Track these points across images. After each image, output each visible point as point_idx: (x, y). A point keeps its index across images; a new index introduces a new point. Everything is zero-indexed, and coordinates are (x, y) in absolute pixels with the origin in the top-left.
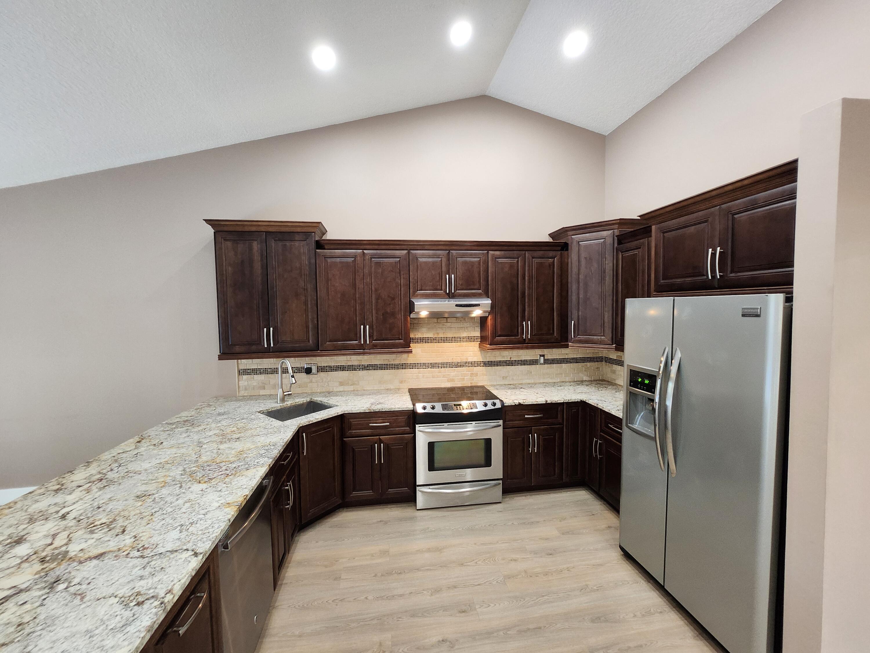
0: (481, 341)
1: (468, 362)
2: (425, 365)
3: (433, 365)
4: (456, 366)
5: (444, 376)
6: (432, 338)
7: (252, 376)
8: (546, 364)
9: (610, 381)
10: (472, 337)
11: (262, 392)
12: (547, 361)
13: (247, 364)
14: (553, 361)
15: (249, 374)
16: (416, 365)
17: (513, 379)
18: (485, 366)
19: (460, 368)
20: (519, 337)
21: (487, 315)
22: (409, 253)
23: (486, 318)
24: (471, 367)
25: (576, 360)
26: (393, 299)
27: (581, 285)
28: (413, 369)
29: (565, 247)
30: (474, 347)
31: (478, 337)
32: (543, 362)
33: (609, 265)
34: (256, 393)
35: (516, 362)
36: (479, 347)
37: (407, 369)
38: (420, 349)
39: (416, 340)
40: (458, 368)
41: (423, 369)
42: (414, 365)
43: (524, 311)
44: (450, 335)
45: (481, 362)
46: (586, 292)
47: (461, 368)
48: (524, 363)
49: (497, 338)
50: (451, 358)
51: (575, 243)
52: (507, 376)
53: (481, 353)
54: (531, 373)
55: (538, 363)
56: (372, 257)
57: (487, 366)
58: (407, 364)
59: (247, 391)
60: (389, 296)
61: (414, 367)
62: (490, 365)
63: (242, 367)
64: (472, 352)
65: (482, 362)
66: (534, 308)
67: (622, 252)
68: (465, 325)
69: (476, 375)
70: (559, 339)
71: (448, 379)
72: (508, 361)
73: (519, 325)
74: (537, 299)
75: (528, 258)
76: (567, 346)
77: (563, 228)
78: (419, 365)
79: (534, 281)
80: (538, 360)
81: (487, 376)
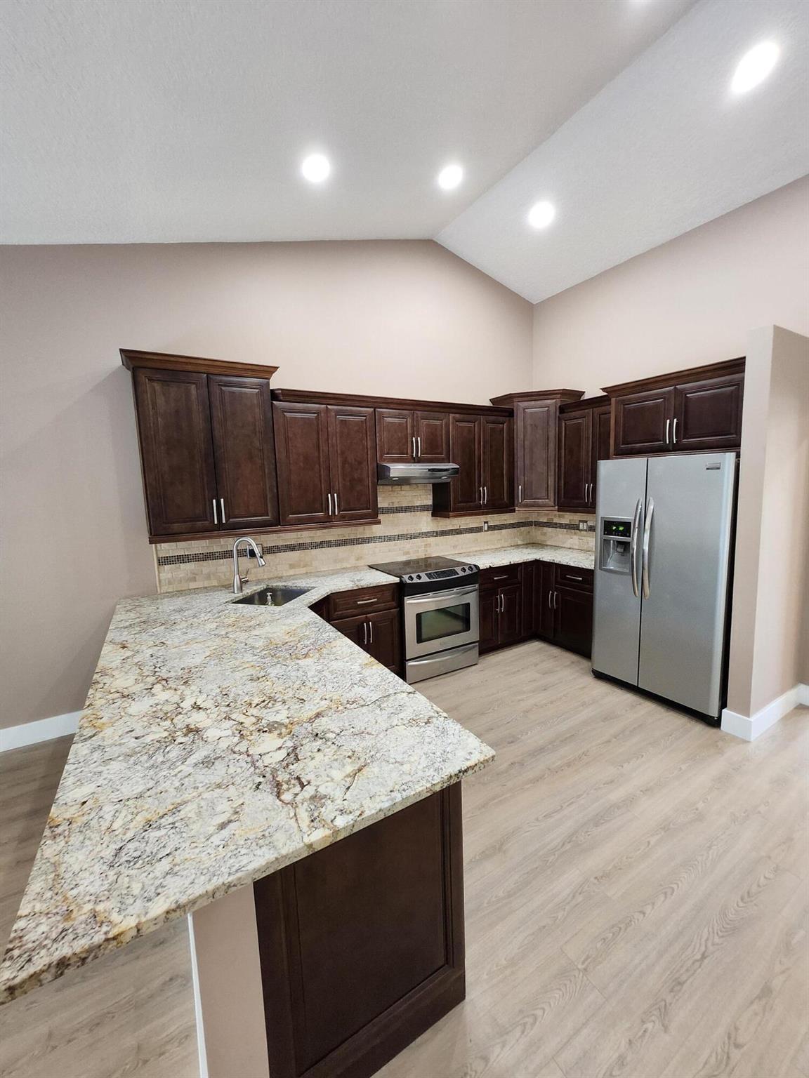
1: (422, 533)
3: (389, 538)
4: (410, 537)
5: (400, 549)
7: (177, 565)
8: (489, 531)
9: (540, 543)
10: (425, 505)
11: (193, 585)
12: (491, 528)
13: (169, 550)
14: (494, 527)
15: (171, 562)
17: (462, 548)
18: (437, 536)
21: (449, 481)
22: (375, 410)
23: (448, 484)
24: (424, 539)
25: (512, 526)
26: (360, 463)
27: (527, 451)
29: (510, 413)
30: (427, 516)
31: (431, 505)
32: (487, 529)
33: (552, 433)
34: (184, 586)
35: (464, 530)
36: (432, 516)
40: (413, 540)
43: (480, 477)
44: (404, 504)
45: (433, 532)
46: (531, 458)
47: (416, 539)
48: (471, 530)
49: (458, 504)
50: (406, 529)
51: (521, 410)
52: (457, 545)
53: (433, 523)
54: (476, 540)
55: (483, 530)
56: (338, 413)
57: (439, 536)
59: (171, 586)
60: (355, 460)
62: (442, 534)
63: (162, 555)
64: (425, 522)
66: (488, 474)
67: (564, 421)
68: (419, 493)
69: (430, 546)
70: (508, 504)
71: (403, 552)
72: (458, 529)
74: (490, 465)
75: (483, 423)
76: (514, 511)
79: (488, 446)
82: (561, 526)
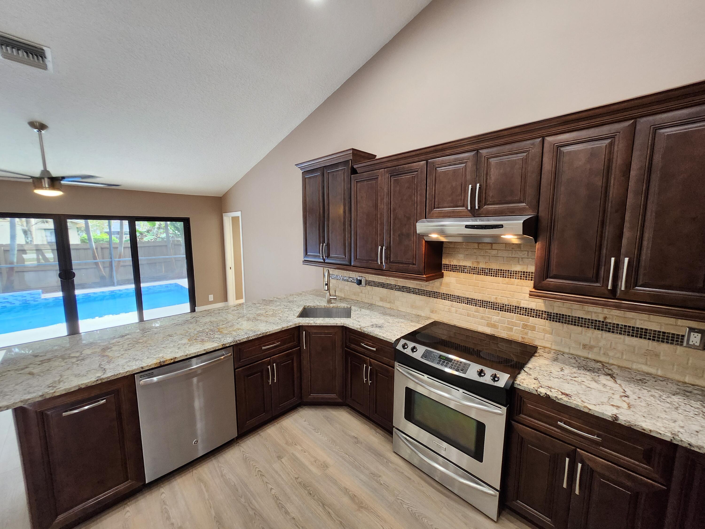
0: (536, 281)
1: (521, 308)
2: (460, 299)
3: (470, 301)
4: (501, 308)
5: (482, 318)
6: (470, 267)
16: (449, 296)
18: (550, 320)
19: (506, 313)
20: (598, 283)
22: (427, 163)
26: (409, 219)
28: (446, 301)
37: (439, 299)
38: (455, 278)
39: (450, 267)
40: (504, 312)
41: (457, 303)
42: (447, 296)
44: (495, 266)
45: (542, 311)
47: (509, 313)
49: (548, 279)
50: (495, 297)
52: (595, 347)
54: (658, 356)
55: (682, 342)
57: (553, 321)
58: (440, 293)
61: (447, 298)
62: (559, 319)
65: (545, 312)
71: (488, 323)
72: (600, 321)
73: (601, 262)
78: (452, 297)
80: (683, 336)
81: (552, 334)
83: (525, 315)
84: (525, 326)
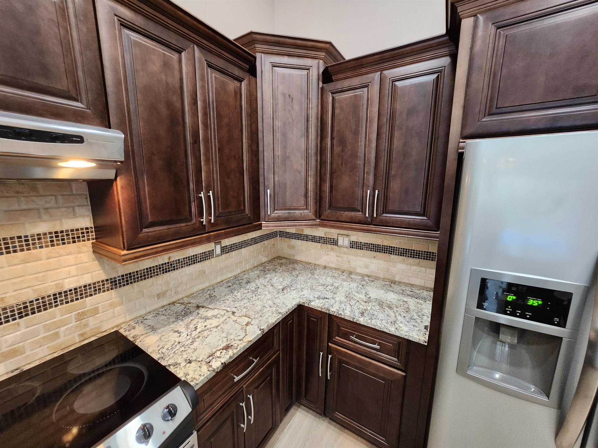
0: (96, 238)
1: (65, 292)
4: (20, 313)
8: (224, 254)
9: (286, 257)
10: (67, 231)
12: (224, 250)
14: (232, 247)
17: (176, 293)
18: (116, 287)
20: (194, 221)
21: (110, 174)
23: (108, 184)
24: (75, 302)
27: (278, 135)
30: (79, 252)
31: (87, 228)
32: (219, 253)
35: (179, 263)
36: (93, 252)
40: (31, 316)
43: (198, 171)
45: (102, 281)
46: (285, 148)
47: (43, 312)
48: (192, 260)
49: (145, 230)
52: (167, 291)
53: (101, 264)
54: (205, 272)
55: (213, 255)
57: (120, 286)
62: (127, 281)
64: (75, 267)
65: (107, 280)
66: (216, 168)
67: (332, 93)
68: (40, 203)
69: (95, 311)
70: (252, 218)
72: (165, 264)
73: (192, 199)
74: (220, 150)
76: (259, 228)
77: (251, 33)
79: (213, 114)
80: (213, 250)
81: (122, 304)
82: (314, 239)
83: (77, 299)
84: (81, 316)
